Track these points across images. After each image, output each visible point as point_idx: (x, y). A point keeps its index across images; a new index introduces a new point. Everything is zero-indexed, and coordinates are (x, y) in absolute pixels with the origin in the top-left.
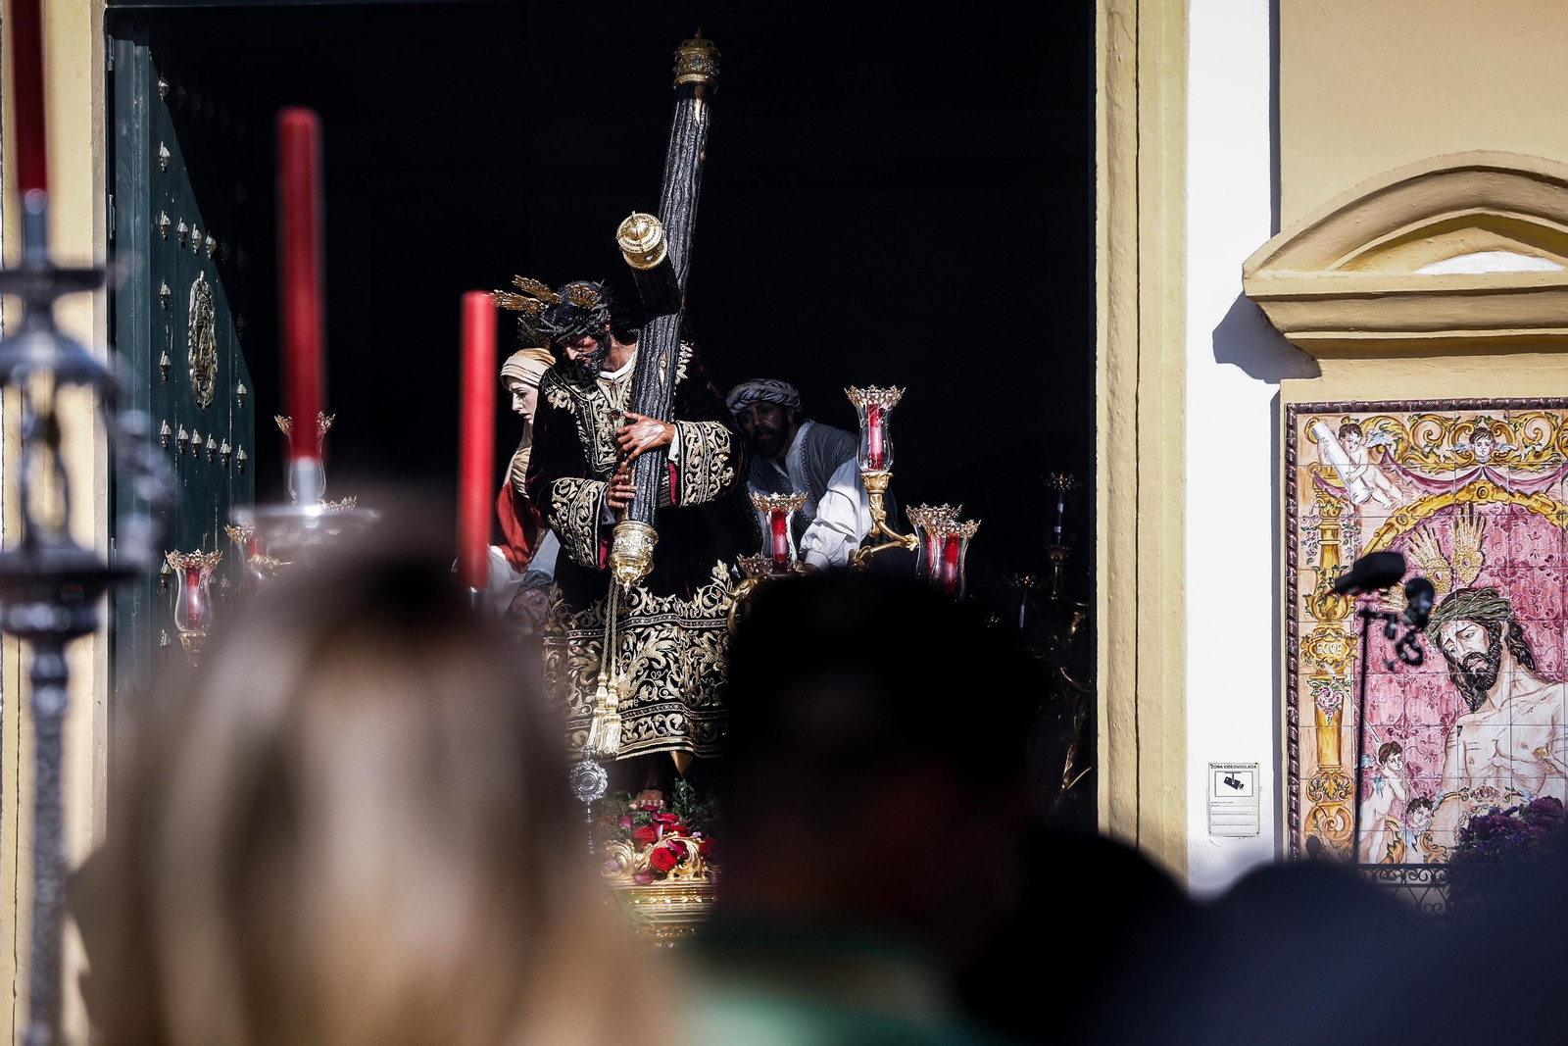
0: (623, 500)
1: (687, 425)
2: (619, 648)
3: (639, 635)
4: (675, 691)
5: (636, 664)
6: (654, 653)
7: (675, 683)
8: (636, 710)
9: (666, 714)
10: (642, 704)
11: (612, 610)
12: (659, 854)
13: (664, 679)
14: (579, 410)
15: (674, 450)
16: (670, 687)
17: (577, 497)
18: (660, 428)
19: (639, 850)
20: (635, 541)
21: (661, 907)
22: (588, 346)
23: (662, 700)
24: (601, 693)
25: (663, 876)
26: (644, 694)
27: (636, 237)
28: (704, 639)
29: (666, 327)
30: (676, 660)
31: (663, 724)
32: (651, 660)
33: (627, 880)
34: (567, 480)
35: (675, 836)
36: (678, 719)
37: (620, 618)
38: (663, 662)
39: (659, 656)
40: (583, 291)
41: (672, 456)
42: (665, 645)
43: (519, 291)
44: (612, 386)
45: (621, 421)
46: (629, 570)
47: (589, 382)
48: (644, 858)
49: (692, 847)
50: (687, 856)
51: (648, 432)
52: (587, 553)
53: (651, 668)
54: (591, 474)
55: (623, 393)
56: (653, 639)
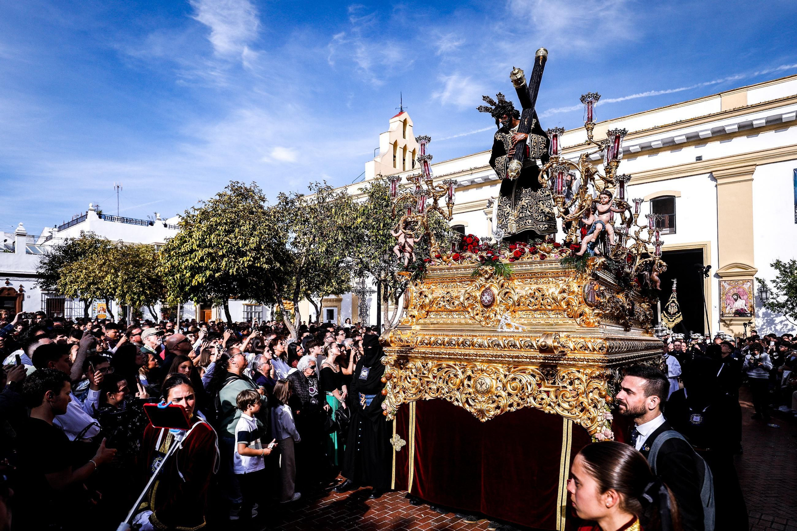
0: (512, 155)
1: (532, 134)
2: (515, 205)
3: (520, 200)
4: (530, 214)
5: (519, 207)
6: (524, 204)
7: (529, 212)
8: (519, 220)
9: (526, 220)
10: (520, 218)
12: (516, 252)
13: (526, 210)
14: (504, 139)
15: (528, 141)
16: (528, 212)
17: (502, 160)
18: (523, 135)
19: (511, 252)
20: (514, 165)
21: (517, 268)
22: (505, 118)
23: (526, 217)
24: (510, 217)
25: (518, 259)
26: (521, 215)
28: (541, 203)
30: (530, 205)
31: (526, 223)
33: (507, 261)
35: (522, 246)
36: (530, 221)
37: (515, 196)
38: (526, 206)
39: (525, 204)
41: (527, 143)
42: (527, 201)
46: (513, 173)
47: (507, 131)
48: (512, 255)
49: (527, 250)
50: (525, 252)
51: (520, 136)
53: (523, 208)
56: (523, 200)
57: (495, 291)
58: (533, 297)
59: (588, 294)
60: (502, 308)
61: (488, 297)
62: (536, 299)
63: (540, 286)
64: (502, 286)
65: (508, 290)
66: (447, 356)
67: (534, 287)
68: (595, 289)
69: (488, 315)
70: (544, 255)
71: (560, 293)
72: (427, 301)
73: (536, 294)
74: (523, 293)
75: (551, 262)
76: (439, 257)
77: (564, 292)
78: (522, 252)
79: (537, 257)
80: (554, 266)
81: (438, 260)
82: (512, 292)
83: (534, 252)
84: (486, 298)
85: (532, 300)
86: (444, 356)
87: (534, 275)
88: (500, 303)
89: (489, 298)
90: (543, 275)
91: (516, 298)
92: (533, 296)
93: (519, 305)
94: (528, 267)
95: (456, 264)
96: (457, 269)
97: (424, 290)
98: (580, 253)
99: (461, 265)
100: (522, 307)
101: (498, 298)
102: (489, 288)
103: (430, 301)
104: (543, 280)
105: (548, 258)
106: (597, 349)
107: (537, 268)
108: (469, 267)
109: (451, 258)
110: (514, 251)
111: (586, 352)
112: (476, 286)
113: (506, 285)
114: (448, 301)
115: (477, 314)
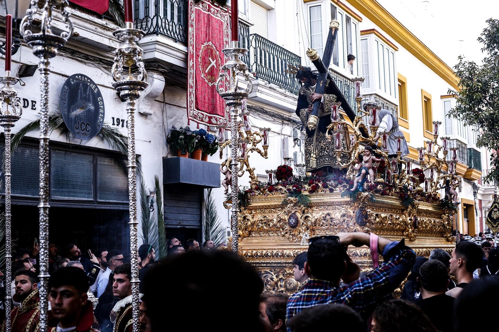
0: (310, 111)
1: (325, 95)
2: (316, 145)
3: (319, 142)
5: (319, 148)
6: (322, 145)
7: (327, 152)
8: (319, 158)
9: (325, 158)
12: (313, 187)
13: (324, 151)
14: (306, 94)
15: (322, 100)
16: (326, 152)
17: (304, 112)
18: (318, 96)
19: (309, 186)
20: (313, 119)
21: (314, 198)
23: (324, 155)
24: (312, 155)
25: (314, 192)
26: (320, 154)
29: (323, 75)
30: (327, 147)
31: (324, 160)
32: (322, 147)
33: (306, 193)
34: (302, 109)
35: (317, 182)
36: (327, 159)
37: (316, 139)
38: (324, 147)
42: (325, 143)
46: (311, 125)
48: (310, 188)
49: (320, 185)
50: (319, 187)
51: (316, 96)
53: (322, 148)
55: (314, 90)
56: (322, 142)
57: (299, 215)
58: (325, 220)
59: (359, 217)
60: (303, 228)
61: (293, 220)
62: (327, 221)
63: (330, 212)
64: (303, 212)
65: (307, 215)
66: (265, 265)
67: (326, 212)
68: (363, 214)
69: (294, 233)
70: (332, 189)
71: (342, 216)
72: (249, 223)
73: (327, 217)
74: (318, 217)
75: (337, 194)
76: (258, 189)
77: (344, 216)
78: (317, 187)
79: (327, 191)
80: (338, 197)
81: (258, 191)
82: (311, 216)
83: (325, 186)
84: (292, 221)
85: (324, 222)
86: (262, 265)
87: (325, 204)
88: (302, 225)
90: (331, 204)
91: (313, 220)
92: (324, 218)
93: (315, 225)
94: (322, 198)
95: (271, 195)
96: (271, 198)
97: (246, 214)
98: (353, 189)
99: (274, 196)
100: (317, 227)
101: (301, 221)
102: (294, 213)
103: (251, 223)
104: (331, 207)
105: (335, 192)
106: (363, 255)
107: (327, 198)
108: (280, 197)
109: (267, 190)
110: (312, 185)
111: (357, 257)
112: (285, 211)
113: (306, 211)
114: (265, 223)
115: (286, 233)
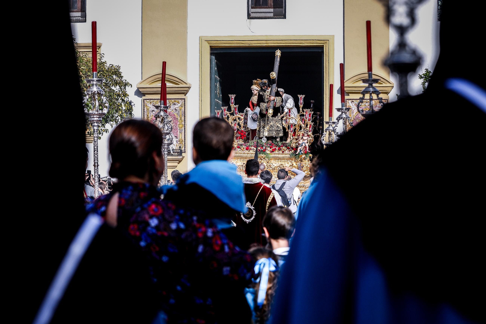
0: (269, 106)
1: (277, 97)
2: (267, 124)
5: (269, 125)
6: (271, 124)
8: (269, 131)
9: (273, 132)
10: (270, 130)
11: (266, 119)
12: (273, 149)
13: (273, 127)
14: (263, 95)
15: (275, 100)
17: (264, 105)
18: (274, 98)
19: (271, 148)
20: (271, 111)
21: (273, 155)
22: (265, 87)
23: (272, 130)
24: (265, 128)
25: (274, 152)
26: (270, 129)
27: (272, 75)
28: (277, 122)
29: (275, 85)
33: (269, 152)
34: (262, 103)
35: (275, 147)
37: (267, 120)
38: (273, 125)
40: (265, 81)
41: (275, 101)
42: (273, 123)
43: (257, 80)
44: (268, 92)
45: (268, 96)
47: (265, 91)
48: (271, 150)
49: (277, 149)
51: (272, 98)
52: (264, 112)
53: (271, 126)
54: (264, 102)
55: (269, 93)
56: (271, 122)
57: (265, 164)
59: (299, 167)
63: (282, 163)
64: (268, 162)
65: (270, 164)
67: (280, 163)
70: (284, 151)
71: (290, 166)
73: (281, 166)
74: (276, 165)
75: (286, 154)
76: (239, 147)
77: (291, 166)
78: (275, 149)
79: (281, 152)
80: (287, 156)
81: (238, 149)
82: (272, 165)
83: (279, 149)
84: (262, 167)
85: (279, 168)
87: (279, 159)
89: (263, 167)
90: (283, 158)
91: (273, 167)
93: (274, 170)
94: (278, 155)
95: (247, 152)
96: (248, 153)
98: (297, 153)
99: (249, 152)
100: (275, 171)
102: (263, 163)
104: (283, 161)
105: (285, 153)
106: (302, 186)
107: (280, 156)
108: (253, 153)
109: (245, 149)
110: (272, 149)
113: (269, 162)
